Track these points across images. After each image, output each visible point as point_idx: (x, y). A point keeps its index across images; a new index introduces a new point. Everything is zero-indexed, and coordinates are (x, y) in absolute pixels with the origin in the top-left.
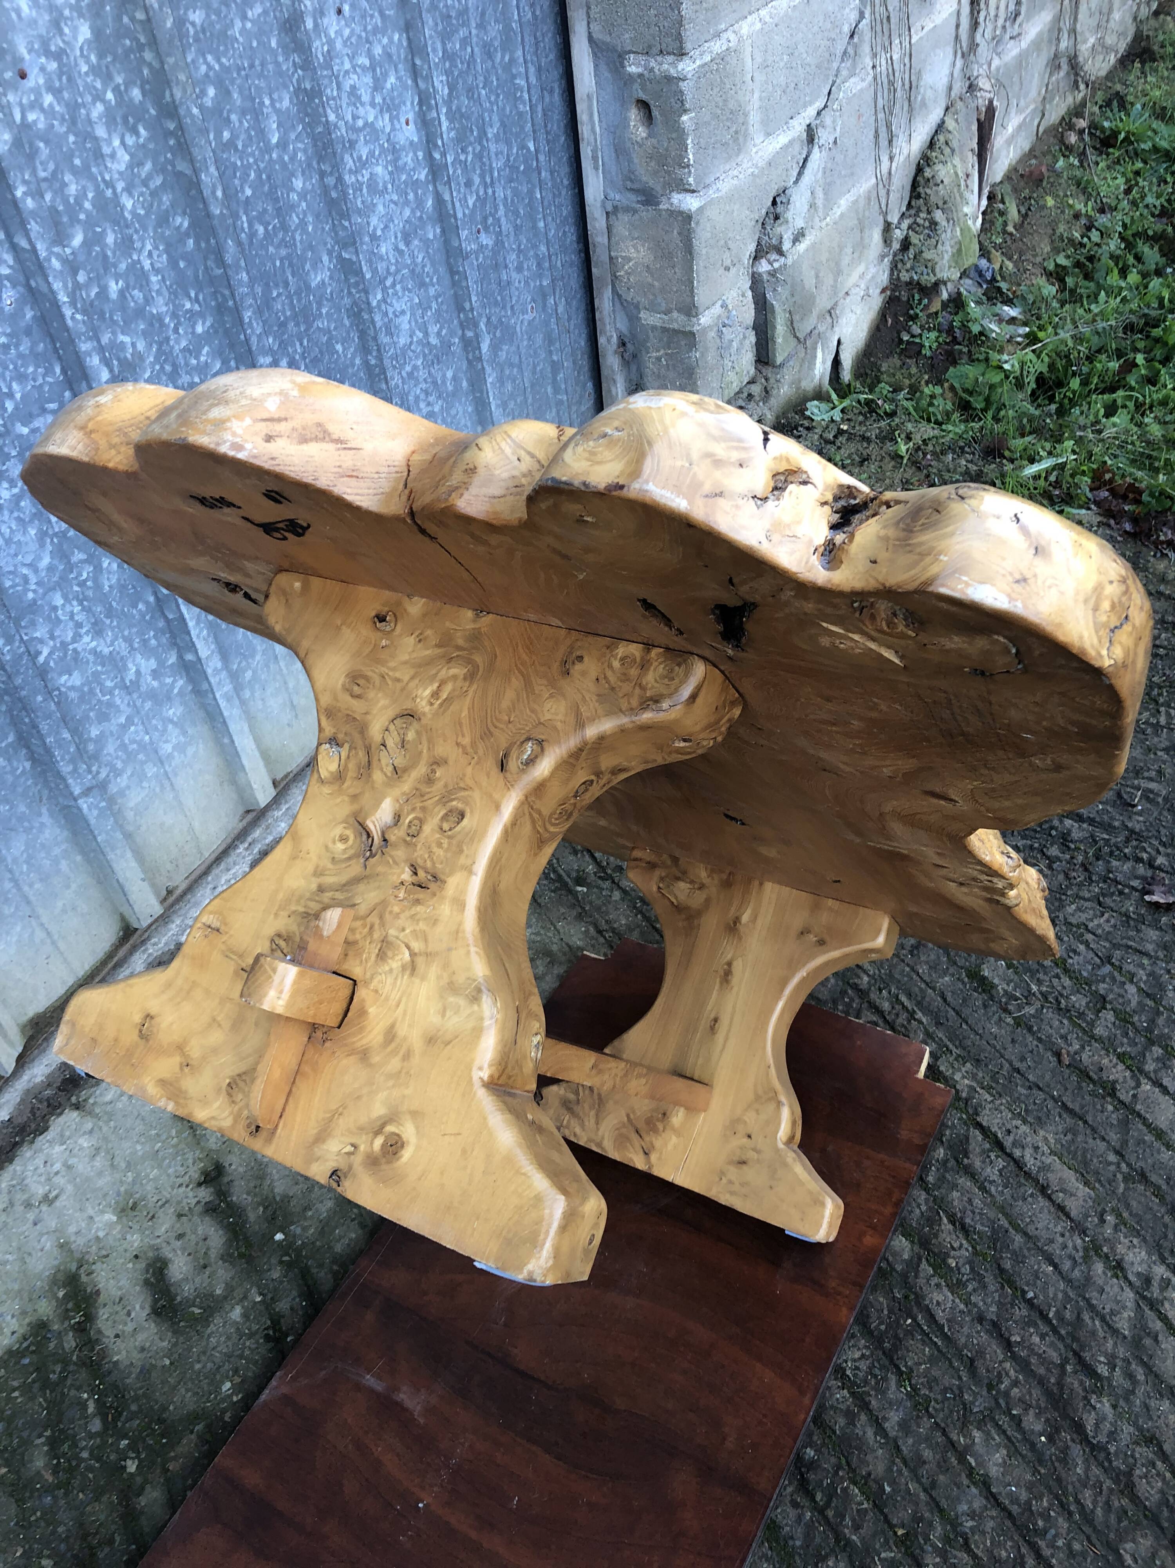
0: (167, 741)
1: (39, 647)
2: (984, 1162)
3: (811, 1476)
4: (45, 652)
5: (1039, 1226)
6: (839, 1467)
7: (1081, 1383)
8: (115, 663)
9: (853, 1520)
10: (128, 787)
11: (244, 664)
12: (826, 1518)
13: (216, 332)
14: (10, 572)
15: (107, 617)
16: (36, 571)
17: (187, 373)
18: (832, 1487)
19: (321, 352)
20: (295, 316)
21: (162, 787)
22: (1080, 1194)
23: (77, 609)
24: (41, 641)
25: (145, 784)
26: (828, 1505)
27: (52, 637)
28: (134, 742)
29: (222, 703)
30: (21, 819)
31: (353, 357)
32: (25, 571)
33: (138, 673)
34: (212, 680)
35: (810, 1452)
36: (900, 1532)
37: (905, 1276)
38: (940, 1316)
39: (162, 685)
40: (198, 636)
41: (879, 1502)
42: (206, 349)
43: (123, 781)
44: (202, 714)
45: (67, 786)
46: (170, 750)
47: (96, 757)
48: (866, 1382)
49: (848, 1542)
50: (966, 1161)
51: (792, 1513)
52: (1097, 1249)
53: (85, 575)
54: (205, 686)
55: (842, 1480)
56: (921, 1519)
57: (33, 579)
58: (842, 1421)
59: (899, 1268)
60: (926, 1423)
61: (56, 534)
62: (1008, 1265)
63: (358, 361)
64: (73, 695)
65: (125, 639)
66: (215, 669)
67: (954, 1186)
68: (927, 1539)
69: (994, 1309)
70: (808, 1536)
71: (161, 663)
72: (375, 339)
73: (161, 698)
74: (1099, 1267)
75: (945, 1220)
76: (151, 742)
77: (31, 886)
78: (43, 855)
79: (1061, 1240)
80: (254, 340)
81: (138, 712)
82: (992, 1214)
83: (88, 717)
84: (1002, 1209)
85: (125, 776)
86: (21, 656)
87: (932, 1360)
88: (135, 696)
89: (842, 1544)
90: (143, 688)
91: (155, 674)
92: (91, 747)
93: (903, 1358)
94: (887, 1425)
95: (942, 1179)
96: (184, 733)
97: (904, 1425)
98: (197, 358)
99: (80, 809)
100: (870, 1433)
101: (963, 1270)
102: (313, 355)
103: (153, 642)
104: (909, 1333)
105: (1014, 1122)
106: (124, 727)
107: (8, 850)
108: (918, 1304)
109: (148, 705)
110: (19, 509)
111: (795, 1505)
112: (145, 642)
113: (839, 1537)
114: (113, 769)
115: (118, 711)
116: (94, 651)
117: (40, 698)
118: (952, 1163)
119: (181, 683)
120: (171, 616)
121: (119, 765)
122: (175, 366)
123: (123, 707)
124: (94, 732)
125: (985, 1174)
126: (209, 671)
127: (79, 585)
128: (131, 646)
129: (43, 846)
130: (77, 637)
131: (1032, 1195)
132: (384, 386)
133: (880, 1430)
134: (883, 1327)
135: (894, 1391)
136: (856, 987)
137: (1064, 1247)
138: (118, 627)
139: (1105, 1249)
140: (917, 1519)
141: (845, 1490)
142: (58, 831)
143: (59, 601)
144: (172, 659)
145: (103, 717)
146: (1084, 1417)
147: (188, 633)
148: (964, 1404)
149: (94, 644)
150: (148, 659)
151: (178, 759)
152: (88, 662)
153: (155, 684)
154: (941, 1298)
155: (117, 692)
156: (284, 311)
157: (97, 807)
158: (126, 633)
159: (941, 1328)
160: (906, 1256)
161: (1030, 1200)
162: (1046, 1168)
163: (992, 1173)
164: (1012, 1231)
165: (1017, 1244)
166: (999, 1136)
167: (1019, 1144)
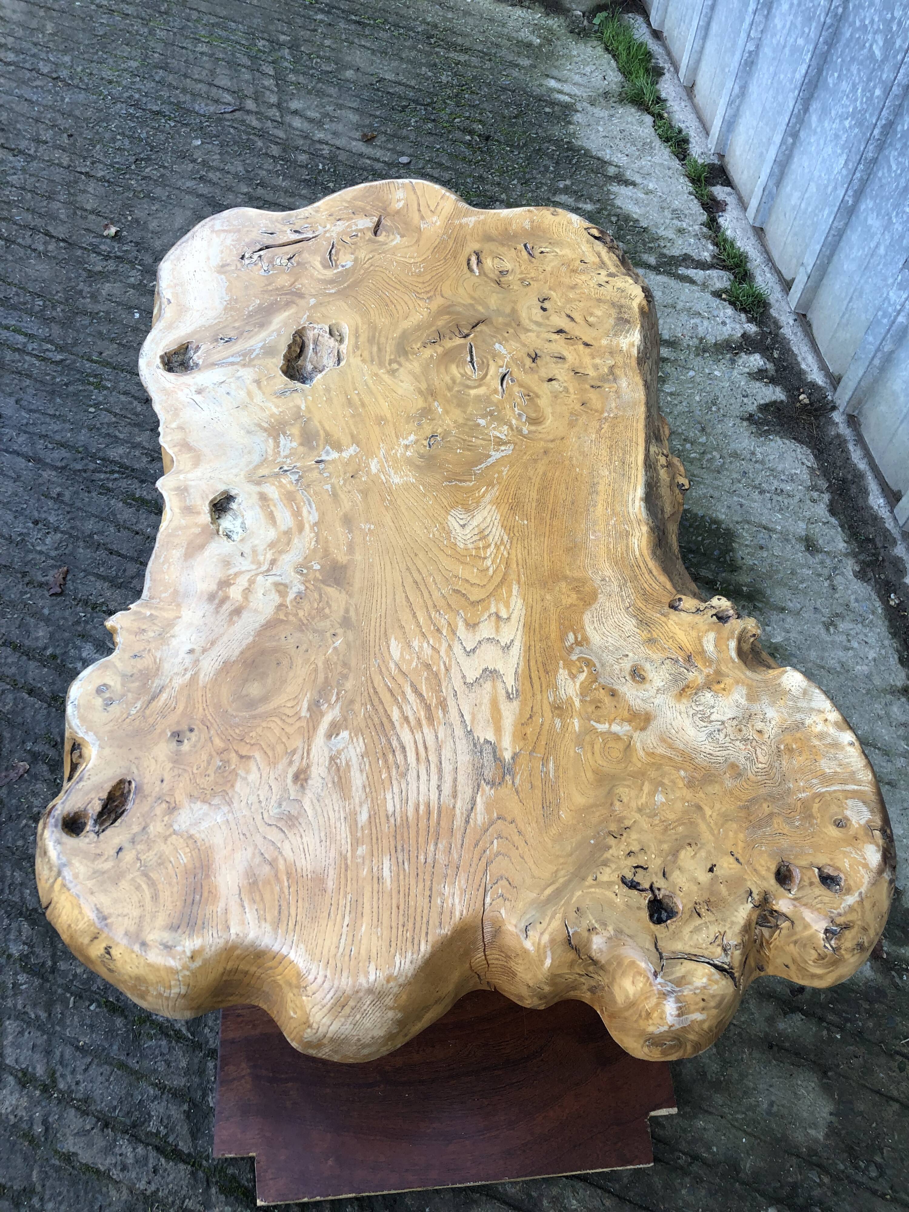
2: (169, 1117)
5: (100, 1079)
7: (37, 957)
22: (71, 1140)
50: (186, 1107)
52: (45, 1089)
62: (119, 1022)
67: (187, 1072)
74: (40, 1070)
79: (79, 1077)
82: (146, 1063)
84: (138, 1076)
95: (201, 1072)
105: (153, 1187)
125: (164, 1104)
131: (115, 1108)
137: (73, 1072)
139: (38, 1093)
146: (30, 932)
161: (115, 1103)
162: (109, 1149)
163: (157, 1109)
164: (123, 1058)
165: (115, 1047)
166: (163, 1160)
167: (142, 1162)
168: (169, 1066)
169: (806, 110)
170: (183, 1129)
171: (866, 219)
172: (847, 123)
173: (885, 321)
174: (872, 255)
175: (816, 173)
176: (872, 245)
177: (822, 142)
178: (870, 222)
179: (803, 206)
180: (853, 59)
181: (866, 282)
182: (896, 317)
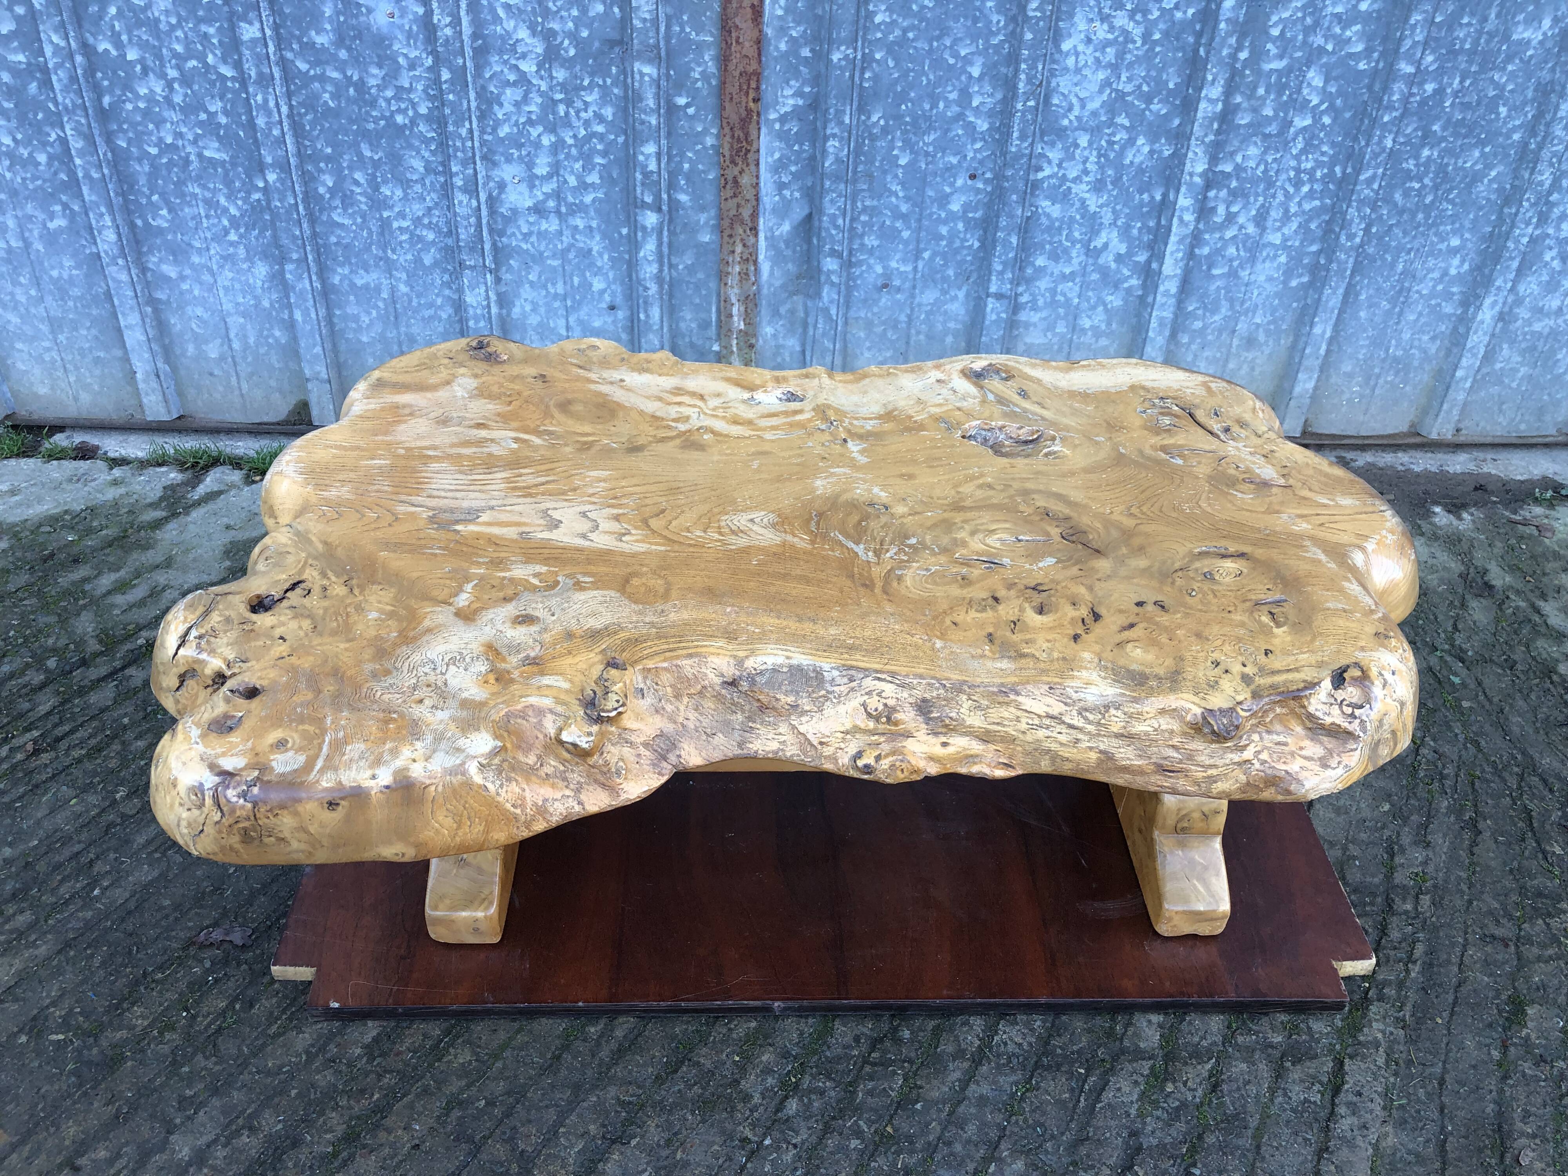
0: (1090, 317)
1: (1045, 165)
2: (1302, 1081)
3: (888, 1044)
4: (1047, 172)
5: (1278, 1157)
6: (911, 1062)
8: (1093, 224)
9: (874, 1089)
10: (1035, 325)
11: (1200, 312)
12: (862, 1067)
13: (1379, 18)
14: (1063, 94)
15: (1112, 183)
16: (1083, 107)
17: (1324, 36)
18: (892, 1062)
19: (1479, 103)
20: (1473, 52)
21: (1060, 349)
23: (1093, 159)
24: (1049, 162)
25: (1049, 335)
26: (874, 1064)
27: (1060, 166)
28: (1064, 295)
29: (1154, 324)
30: (945, 279)
31: (1514, 129)
32: (1074, 101)
33: (1106, 246)
34: (1159, 298)
35: (906, 1034)
36: (889, 1129)
37: (1123, 1051)
38: (1108, 1096)
39: (1118, 271)
40: (1172, 253)
41: (903, 1103)
42: (1359, 27)
43: (1035, 317)
44: (1134, 321)
45: (989, 280)
46: (1087, 326)
47: (1029, 281)
48: (999, 1056)
49: (854, 1093)
50: (1288, 1064)
51: (849, 1039)
53: (1117, 138)
54: (1150, 299)
55: (902, 1068)
56: (911, 1143)
57: (1076, 112)
58: (950, 1049)
59: (1126, 1043)
60: (999, 1118)
61: (1117, 91)
62: (1210, 1139)
63: (1516, 137)
64: (1044, 220)
65: (1114, 211)
66: (1167, 291)
67: (1251, 1063)
68: (898, 1153)
69: (1155, 1142)
70: (839, 1059)
71: (1130, 254)
72: (1548, 125)
73: (1109, 280)
75: (1208, 1066)
76: (1077, 307)
77: (918, 333)
78: (941, 319)
80: (1407, 44)
81: (1084, 275)
82: (1251, 1108)
83: (1043, 248)
84: (1265, 1116)
85: (1039, 315)
86: (1023, 155)
87: (1060, 1103)
88: (1091, 261)
89: (850, 1089)
90: (1101, 261)
91: (1119, 258)
92: (1029, 271)
93: (1043, 1078)
94: (973, 1086)
95: (1249, 1049)
96: (1109, 324)
97: (982, 1101)
98: (1343, 29)
99: (986, 305)
100: (957, 1075)
101: (1170, 1101)
102: (1466, 100)
103: (1135, 232)
104: (1071, 1075)
105: (1375, 1097)
106: (1064, 277)
107: (922, 293)
108: (1106, 1073)
109: (1095, 276)
110: (1103, 52)
111: (857, 1039)
112: (1128, 227)
113: (853, 1083)
114: (1034, 301)
115: (1069, 260)
116: (1083, 201)
117: (1014, 197)
118: (1277, 1054)
119: (1134, 282)
120: (1163, 222)
121: (1041, 303)
122: (1317, 24)
123: (1075, 261)
124: (1040, 261)
125: (1290, 1086)
126: (1162, 288)
127: (1108, 142)
128: (1115, 220)
129: (946, 312)
130: (1077, 180)
131: (1307, 1139)
132: (1527, 176)
133: (965, 1084)
134: (1059, 1051)
135: (1008, 1081)
136: (1389, 904)
138: (1116, 197)
140: (910, 1139)
141: (894, 1073)
142: (963, 312)
143: (1083, 141)
144: (1142, 258)
145: (1054, 257)
147: (1166, 244)
148: (1041, 1146)
149: (1087, 195)
150: (1121, 242)
151: (1088, 338)
152: (1073, 205)
153: (1113, 265)
154: (1126, 1089)
155: (1078, 246)
156: (1463, 41)
157: (998, 314)
158: (1118, 207)
159: (1098, 1100)
160: (1142, 1045)
161: (1300, 1139)
162: (1351, 1144)
163: (1297, 1093)
164: (1250, 1132)
165: (1240, 1142)
166: (1346, 1087)
167: (1354, 1109)
168: (1249, 1082)
169: (144, 270)
170: (1311, 1067)
171: (353, 285)
172: (233, 237)
173: (482, 324)
174: (394, 302)
175: (228, 306)
176: (385, 295)
177: (207, 278)
178: (359, 282)
179: (236, 345)
180: (181, 183)
181: (408, 326)
182: (489, 313)
